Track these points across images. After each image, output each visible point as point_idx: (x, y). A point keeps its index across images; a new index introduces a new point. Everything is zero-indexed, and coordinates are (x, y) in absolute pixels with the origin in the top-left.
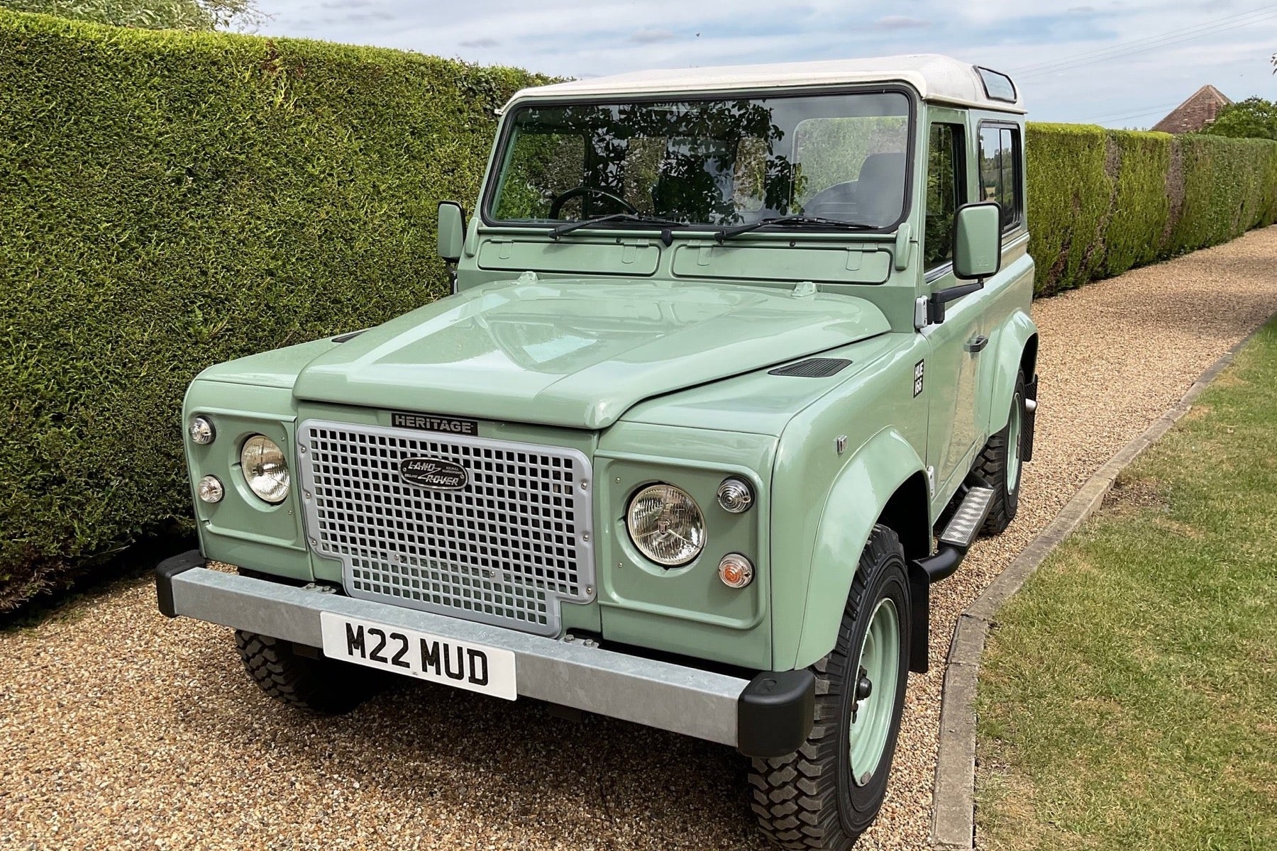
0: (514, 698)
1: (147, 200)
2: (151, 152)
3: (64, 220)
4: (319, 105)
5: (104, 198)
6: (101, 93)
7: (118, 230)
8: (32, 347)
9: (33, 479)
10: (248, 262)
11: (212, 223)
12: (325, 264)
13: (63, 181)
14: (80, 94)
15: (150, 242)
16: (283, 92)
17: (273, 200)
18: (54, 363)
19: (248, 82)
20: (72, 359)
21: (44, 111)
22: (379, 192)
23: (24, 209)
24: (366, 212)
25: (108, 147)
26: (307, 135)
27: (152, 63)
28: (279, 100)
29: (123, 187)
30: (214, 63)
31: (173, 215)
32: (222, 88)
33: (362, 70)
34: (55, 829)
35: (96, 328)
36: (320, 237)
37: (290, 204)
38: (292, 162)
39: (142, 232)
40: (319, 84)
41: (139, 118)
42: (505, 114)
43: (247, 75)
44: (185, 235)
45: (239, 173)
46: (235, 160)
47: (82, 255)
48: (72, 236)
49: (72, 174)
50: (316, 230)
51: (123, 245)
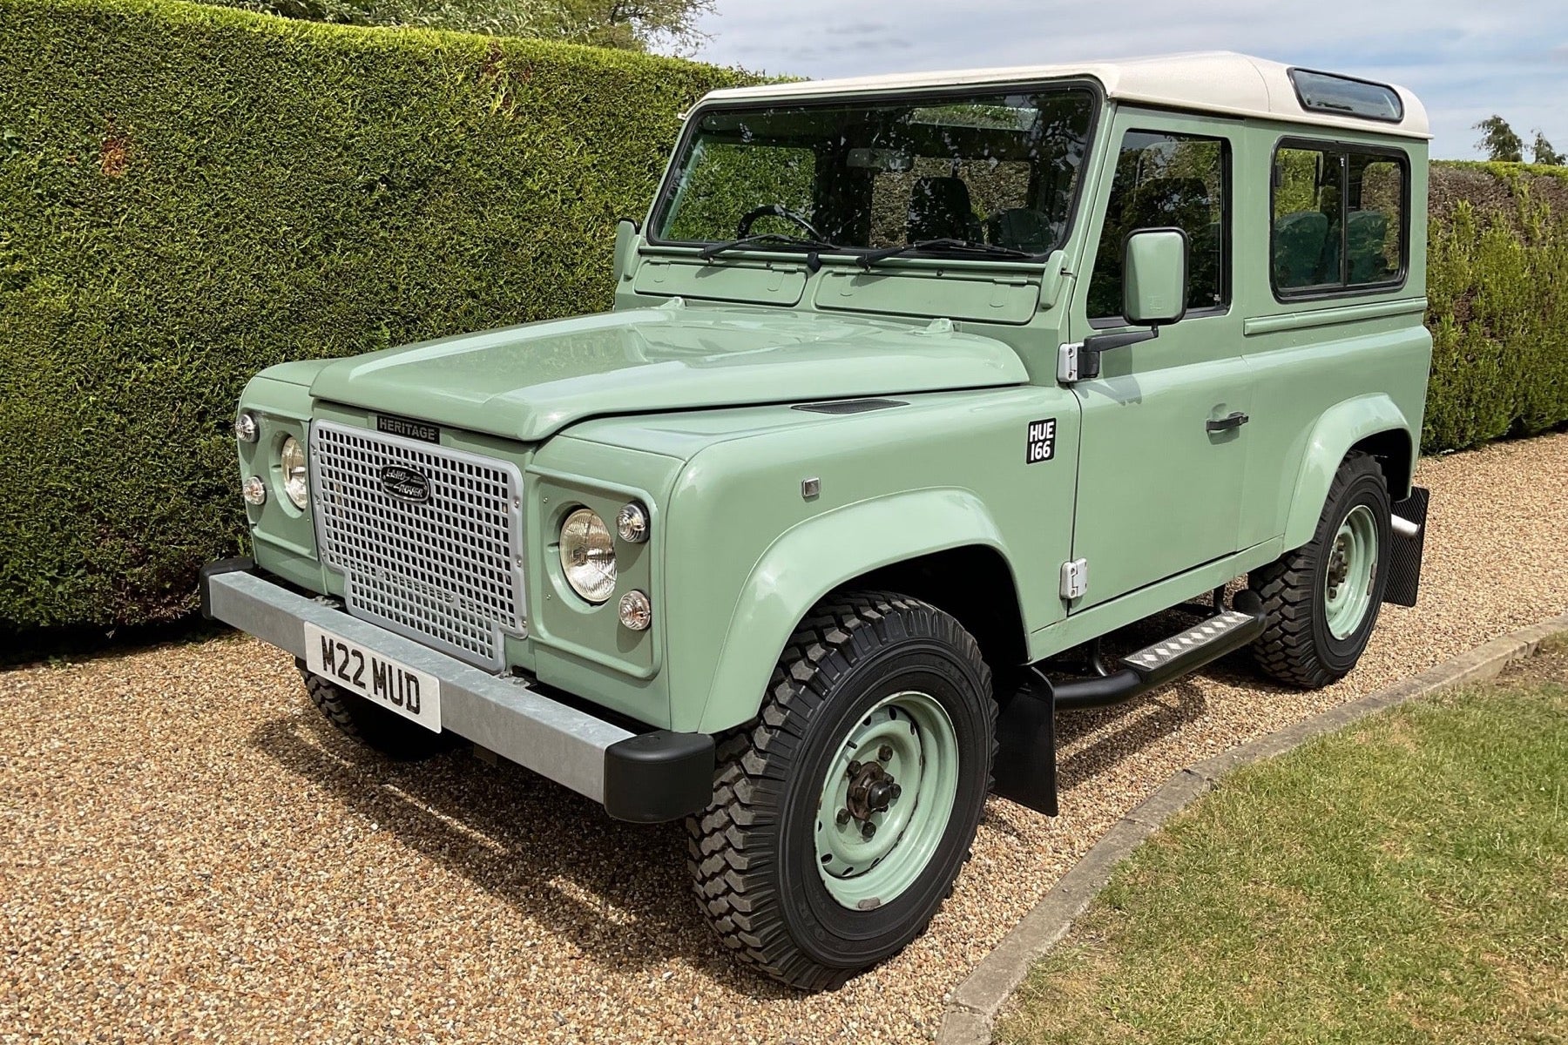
0: (439, 731)
1: (333, 205)
2: (340, 155)
3: (241, 221)
4: (546, 114)
5: (285, 200)
6: (286, 91)
7: (300, 235)
8: (200, 349)
9: (194, 486)
10: (446, 280)
11: (408, 236)
12: (539, 290)
13: (242, 180)
14: (264, 91)
15: (335, 250)
16: (502, 97)
17: (482, 215)
18: (222, 368)
19: (461, 85)
20: (243, 366)
21: (225, 107)
22: (612, 214)
23: (200, 207)
24: (594, 235)
25: (293, 147)
26: (529, 145)
27: (347, 60)
28: (497, 105)
29: (307, 190)
30: (420, 63)
31: (363, 224)
32: (429, 90)
33: (602, 76)
34: (82, 814)
35: (269, 336)
36: (535, 260)
37: (501, 220)
38: (509, 175)
39: (327, 239)
40: (549, 89)
41: (328, 119)
42: (688, 119)
43: (460, 77)
44: (375, 246)
45: (443, 184)
46: (439, 168)
47: (258, 258)
48: (250, 238)
49: (252, 173)
50: (529, 251)
51: (304, 251)
